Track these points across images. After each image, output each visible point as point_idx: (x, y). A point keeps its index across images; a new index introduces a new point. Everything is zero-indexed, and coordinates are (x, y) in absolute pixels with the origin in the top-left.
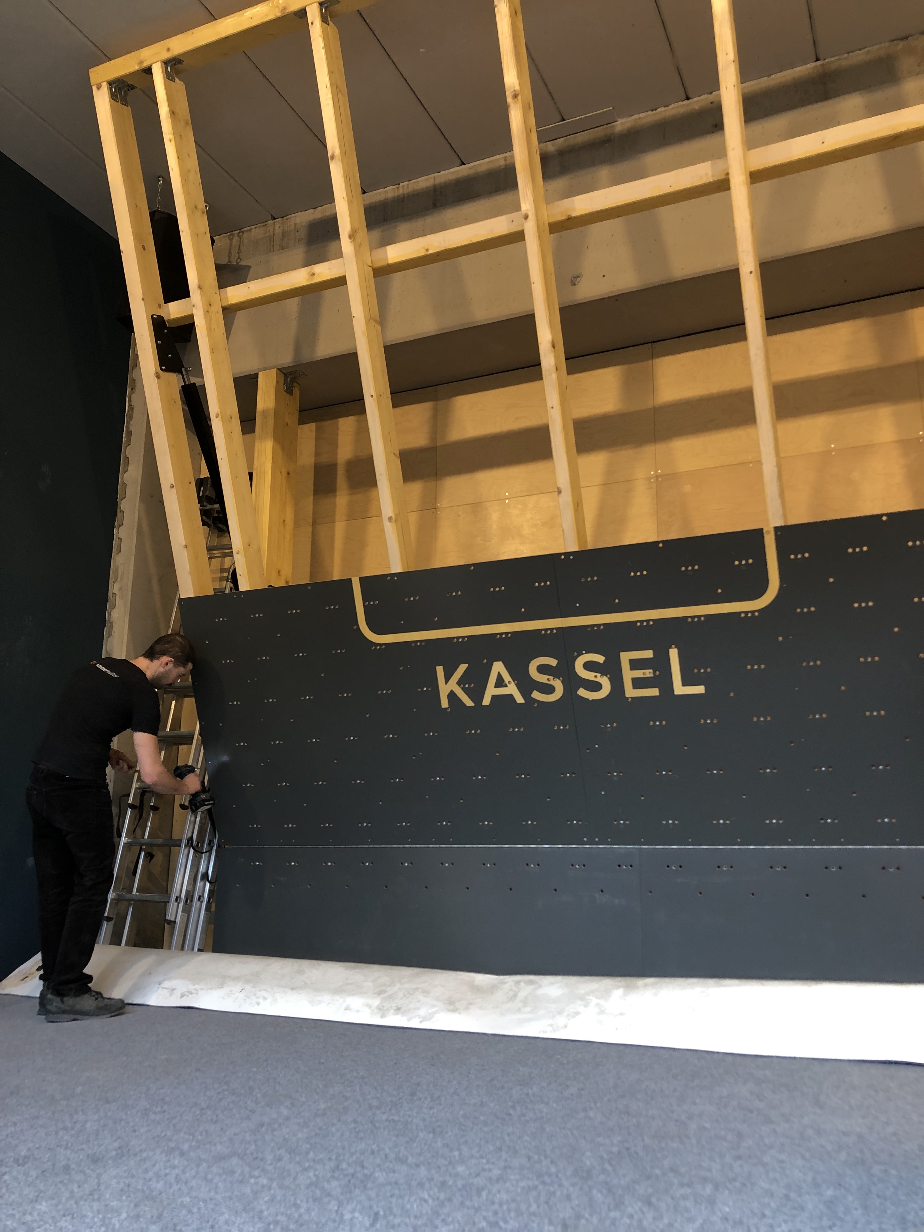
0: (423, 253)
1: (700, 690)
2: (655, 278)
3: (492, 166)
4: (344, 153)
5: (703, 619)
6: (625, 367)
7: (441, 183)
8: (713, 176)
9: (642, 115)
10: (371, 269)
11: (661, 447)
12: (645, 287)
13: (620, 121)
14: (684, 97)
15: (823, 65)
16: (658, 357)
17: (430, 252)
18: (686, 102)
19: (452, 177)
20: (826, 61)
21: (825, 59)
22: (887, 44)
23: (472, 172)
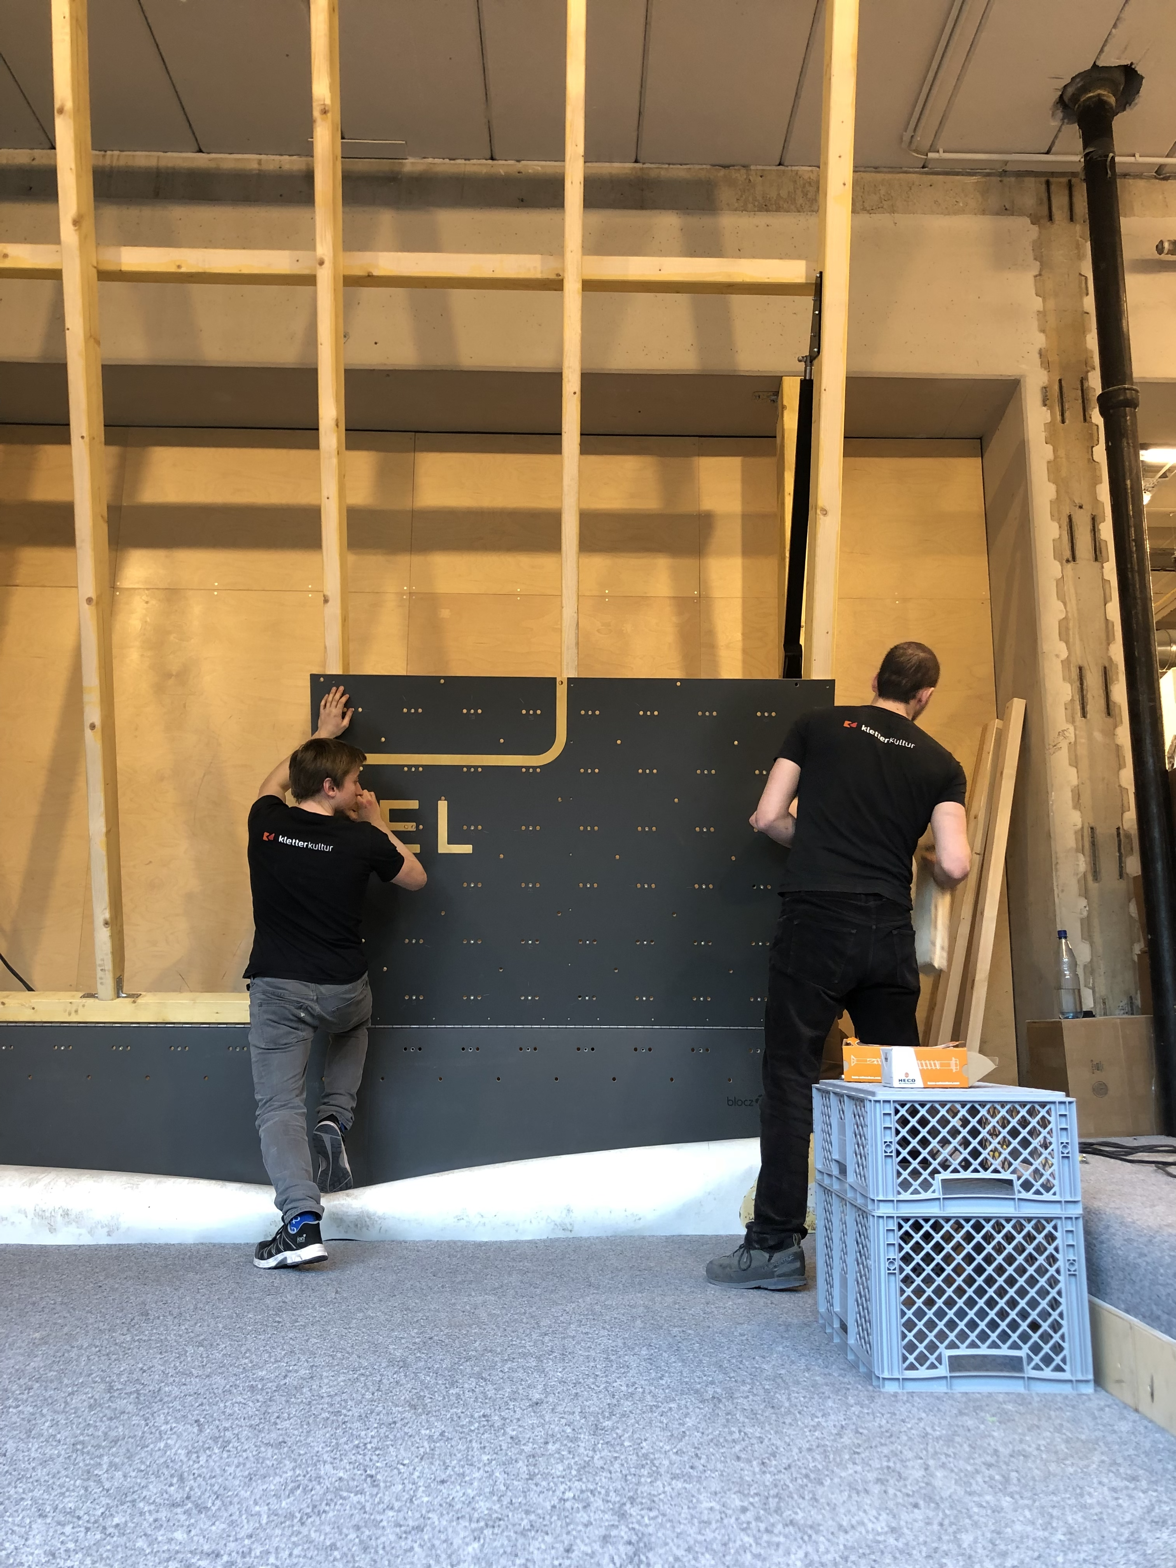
0: (173, 269)
1: (467, 849)
2: (438, 360)
3: (240, 166)
4: (77, 109)
5: (480, 770)
6: (382, 454)
7: (167, 168)
8: (542, 272)
9: (437, 161)
10: (95, 271)
11: (417, 560)
12: (424, 368)
13: (411, 160)
14: (489, 156)
15: (642, 169)
16: (422, 451)
17: (183, 270)
18: (490, 162)
19: (187, 164)
20: (645, 166)
21: (644, 164)
22: (709, 167)
23: (212, 165)
